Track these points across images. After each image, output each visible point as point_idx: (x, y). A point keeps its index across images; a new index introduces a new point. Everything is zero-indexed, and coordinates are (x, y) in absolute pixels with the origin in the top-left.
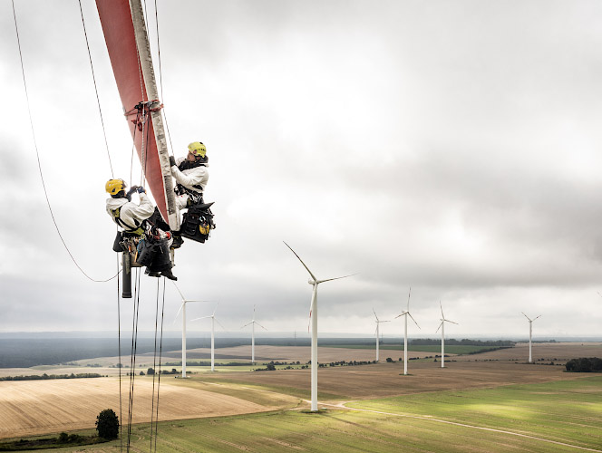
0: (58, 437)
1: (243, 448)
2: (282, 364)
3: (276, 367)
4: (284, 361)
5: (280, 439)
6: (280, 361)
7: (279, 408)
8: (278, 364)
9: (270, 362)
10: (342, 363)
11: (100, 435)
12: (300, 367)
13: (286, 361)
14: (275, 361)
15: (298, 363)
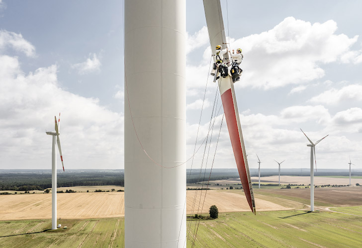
0: (194, 216)
1: (275, 228)
2: (295, 185)
3: (292, 187)
4: (295, 184)
5: (294, 225)
6: (293, 184)
7: (293, 208)
8: (292, 185)
9: (288, 184)
10: (329, 185)
11: (211, 216)
12: (304, 187)
13: (297, 184)
14: (291, 184)
15: (303, 185)
